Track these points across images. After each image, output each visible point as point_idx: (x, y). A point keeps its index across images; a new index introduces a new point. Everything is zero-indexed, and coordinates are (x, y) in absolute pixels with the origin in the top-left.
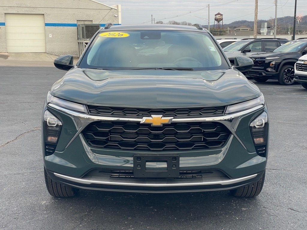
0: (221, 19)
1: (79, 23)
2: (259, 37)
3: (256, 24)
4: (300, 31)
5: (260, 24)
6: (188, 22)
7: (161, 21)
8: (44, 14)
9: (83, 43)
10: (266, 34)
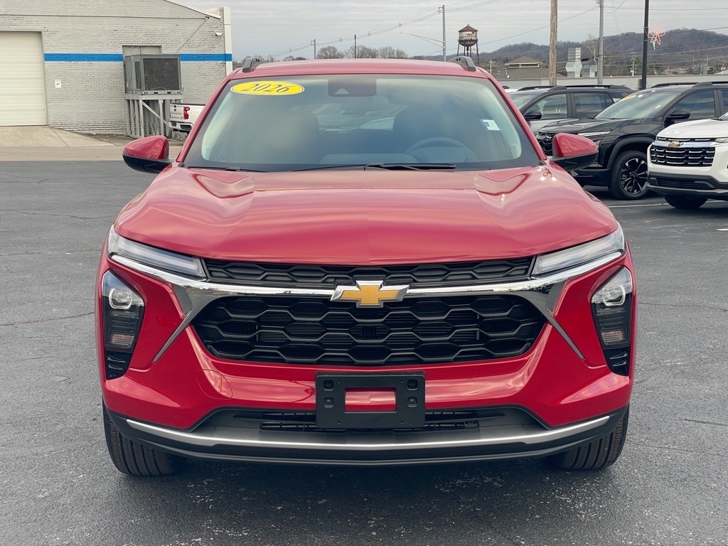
0: (473, 41)
1: (129, 53)
2: (561, 83)
3: (553, 51)
4: (657, 68)
5: (564, 52)
6: (395, 49)
7: (331, 45)
8: (40, 33)
9: (138, 101)
10: (579, 75)
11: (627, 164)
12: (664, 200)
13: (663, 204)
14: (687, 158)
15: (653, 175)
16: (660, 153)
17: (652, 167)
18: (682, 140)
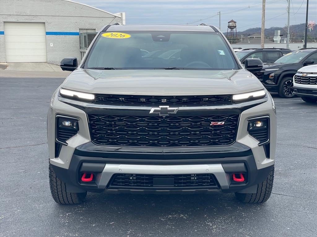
0: (234, 26)
11: (286, 83)
12: (301, 99)
13: (300, 100)
14: (309, 81)
15: (296, 88)
16: (298, 79)
17: (295, 85)
18: (307, 73)
